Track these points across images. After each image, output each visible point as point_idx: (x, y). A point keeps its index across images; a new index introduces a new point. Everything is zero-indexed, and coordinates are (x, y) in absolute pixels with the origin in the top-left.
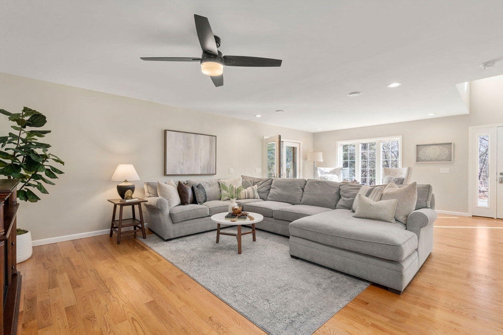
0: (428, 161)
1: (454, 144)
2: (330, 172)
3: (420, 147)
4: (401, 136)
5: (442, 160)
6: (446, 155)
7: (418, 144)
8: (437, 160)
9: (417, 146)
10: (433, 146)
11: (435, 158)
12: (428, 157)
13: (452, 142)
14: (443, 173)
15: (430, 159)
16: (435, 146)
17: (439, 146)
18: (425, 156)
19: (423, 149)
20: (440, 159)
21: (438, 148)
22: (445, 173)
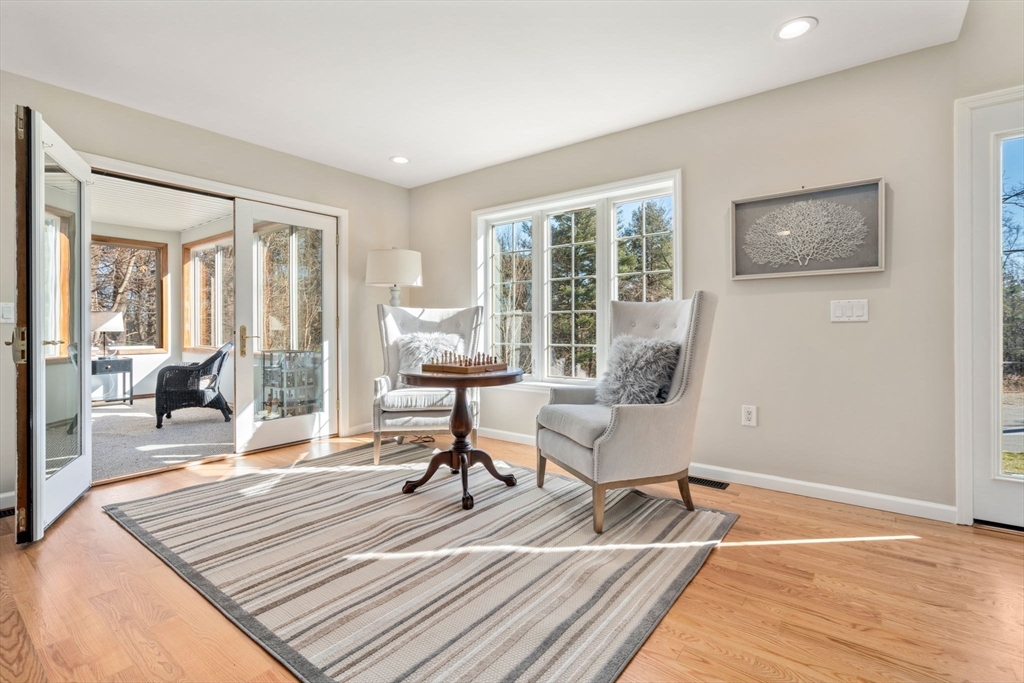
0: (782, 268)
1: (887, 185)
2: (442, 322)
3: (748, 212)
4: (678, 173)
5: (840, 262)
6: (853, 237)
7: (740, 197)
8: (814, 264)
9: (738, 206)
10: (800, 203)
11: (808, 255)
12: (781, 251)
13: (879, 180)
14: (841, 320)
15: (787, 259)
16: (810, 202)
17: (825, 202)
18: (767, 249)
19: (759, 218)
20: (829, 258)
21: (820, 208)
22: (852, 319)
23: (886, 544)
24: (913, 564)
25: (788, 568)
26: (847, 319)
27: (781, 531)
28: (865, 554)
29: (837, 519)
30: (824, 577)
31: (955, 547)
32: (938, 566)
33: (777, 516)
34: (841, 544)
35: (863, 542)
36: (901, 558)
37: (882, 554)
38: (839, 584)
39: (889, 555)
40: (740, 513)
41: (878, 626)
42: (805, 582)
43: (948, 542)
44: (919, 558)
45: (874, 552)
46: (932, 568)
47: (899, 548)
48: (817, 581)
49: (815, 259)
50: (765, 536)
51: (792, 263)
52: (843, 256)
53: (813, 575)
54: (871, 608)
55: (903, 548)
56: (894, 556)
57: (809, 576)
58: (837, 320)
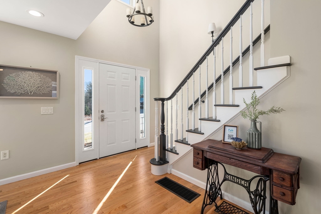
5: (44, 95)
6: (49, 87)
10: (30, 72)
11: (33, 91)
12: (22, 88)
13: (57, 71)
14: (45, 114)
15: (24, 91)
16: (34, 72)
17: (40, 74)
18: (14, 87)
19: (11, 74)
20: (41, 93)
21: (38, 76)
22: (48, 113)
23: (63, 182)
24: (72, 184)
25: (39, 210)
26: (47, 113)
27: (29, 197)
28: (59, 188)
29: (46, 181)
30: (52, 205)
31: (78, 173)
32: (77, 181)
33: (24, 192)
34: (51, 189)
35: (57, 184)
36: (69, 184)
37: (63, 185)
38: (57, 204)
39: (65, 185)
40: (7, 199)
41: (73, 209)
42: (47, 211)
43: (76, 172)
44: (72, 181)
45: (61, 186)
46: (76, 183)
47: (67, 181)
48: (50, 208)
49: (36, 93)
50: (23, 203)
51: (26, 93)
52: (46, 93)
53: (48, 206)
54: (69, 205)
55: (68, 180)
56: (67, 184)
57: (47, 208)
58: (43, 114)
